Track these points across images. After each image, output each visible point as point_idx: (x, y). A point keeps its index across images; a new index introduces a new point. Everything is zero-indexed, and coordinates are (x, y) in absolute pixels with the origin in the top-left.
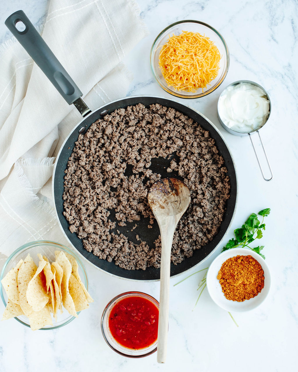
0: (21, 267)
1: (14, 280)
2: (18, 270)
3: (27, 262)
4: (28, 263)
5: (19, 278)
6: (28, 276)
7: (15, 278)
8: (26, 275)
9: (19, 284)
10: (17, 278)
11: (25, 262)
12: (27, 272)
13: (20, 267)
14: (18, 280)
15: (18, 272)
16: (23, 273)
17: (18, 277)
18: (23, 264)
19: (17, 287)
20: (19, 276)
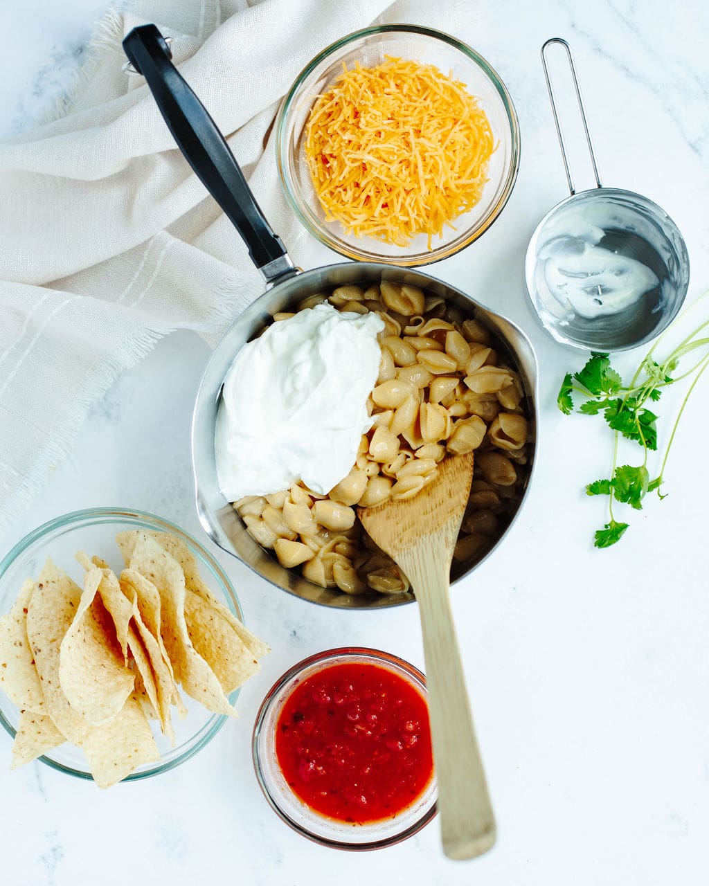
0: (31, 603)
1: (18, 644)
2: (26, 611)
3: (47, 582)
4: (51, 585)
5: (32, 637)
6: (56, 623)
7: (21, 639)
8: (52, 620)
9: (36, 652)
10: (26, 638)
11: (41, 585)
12: (53, 612)
13: (28, 601)
14: (31, 643)
15: (25, 617)
16: (42, 618)
17: (30, 633)
18: (38, 592)
19: (33, 662)
20: (31, 630)
